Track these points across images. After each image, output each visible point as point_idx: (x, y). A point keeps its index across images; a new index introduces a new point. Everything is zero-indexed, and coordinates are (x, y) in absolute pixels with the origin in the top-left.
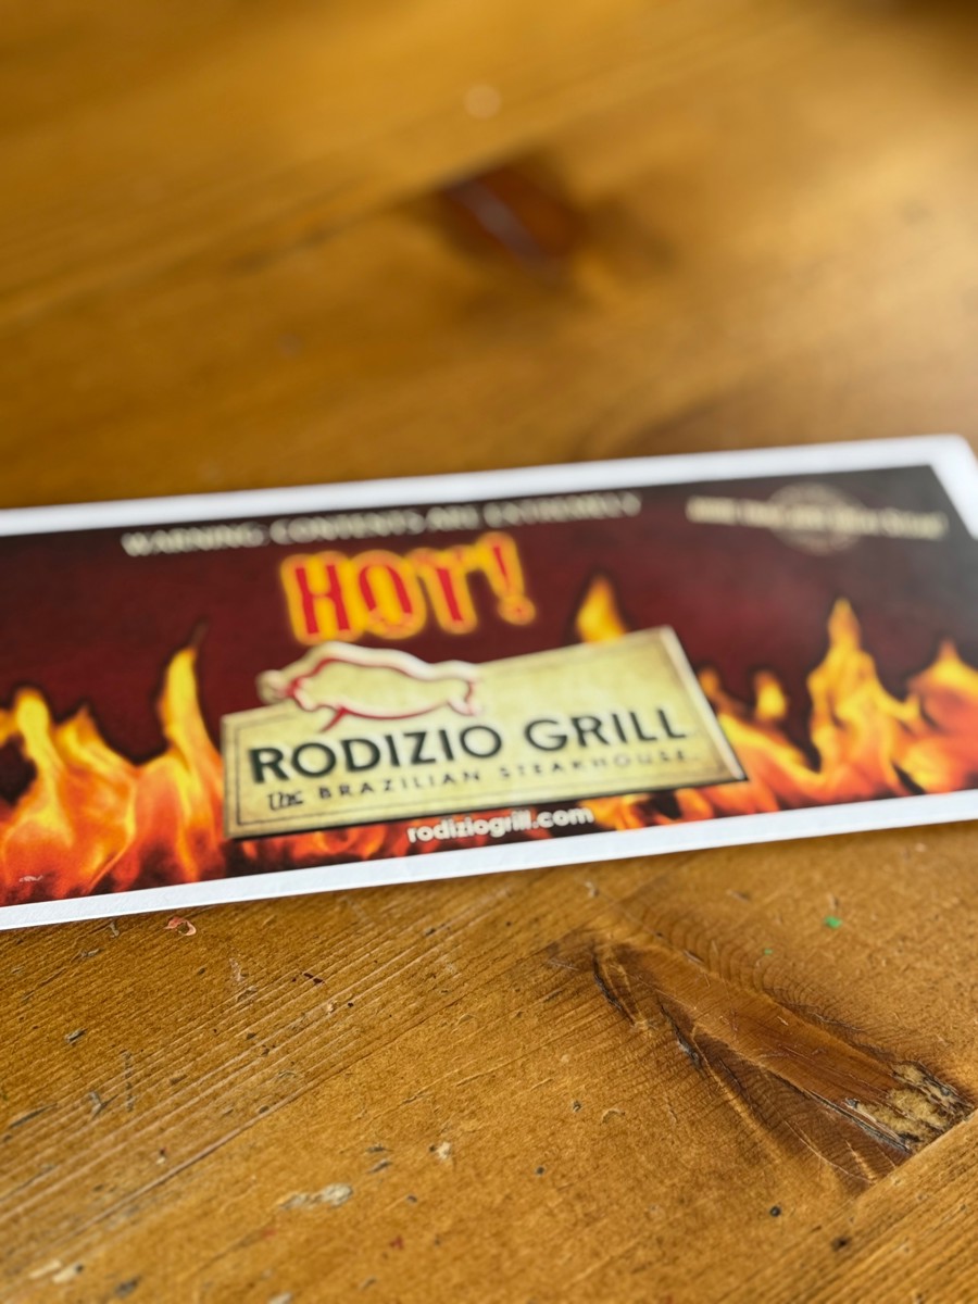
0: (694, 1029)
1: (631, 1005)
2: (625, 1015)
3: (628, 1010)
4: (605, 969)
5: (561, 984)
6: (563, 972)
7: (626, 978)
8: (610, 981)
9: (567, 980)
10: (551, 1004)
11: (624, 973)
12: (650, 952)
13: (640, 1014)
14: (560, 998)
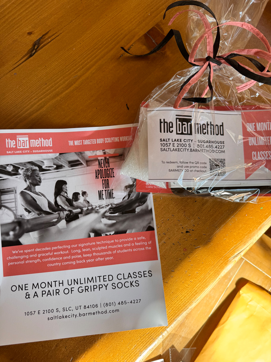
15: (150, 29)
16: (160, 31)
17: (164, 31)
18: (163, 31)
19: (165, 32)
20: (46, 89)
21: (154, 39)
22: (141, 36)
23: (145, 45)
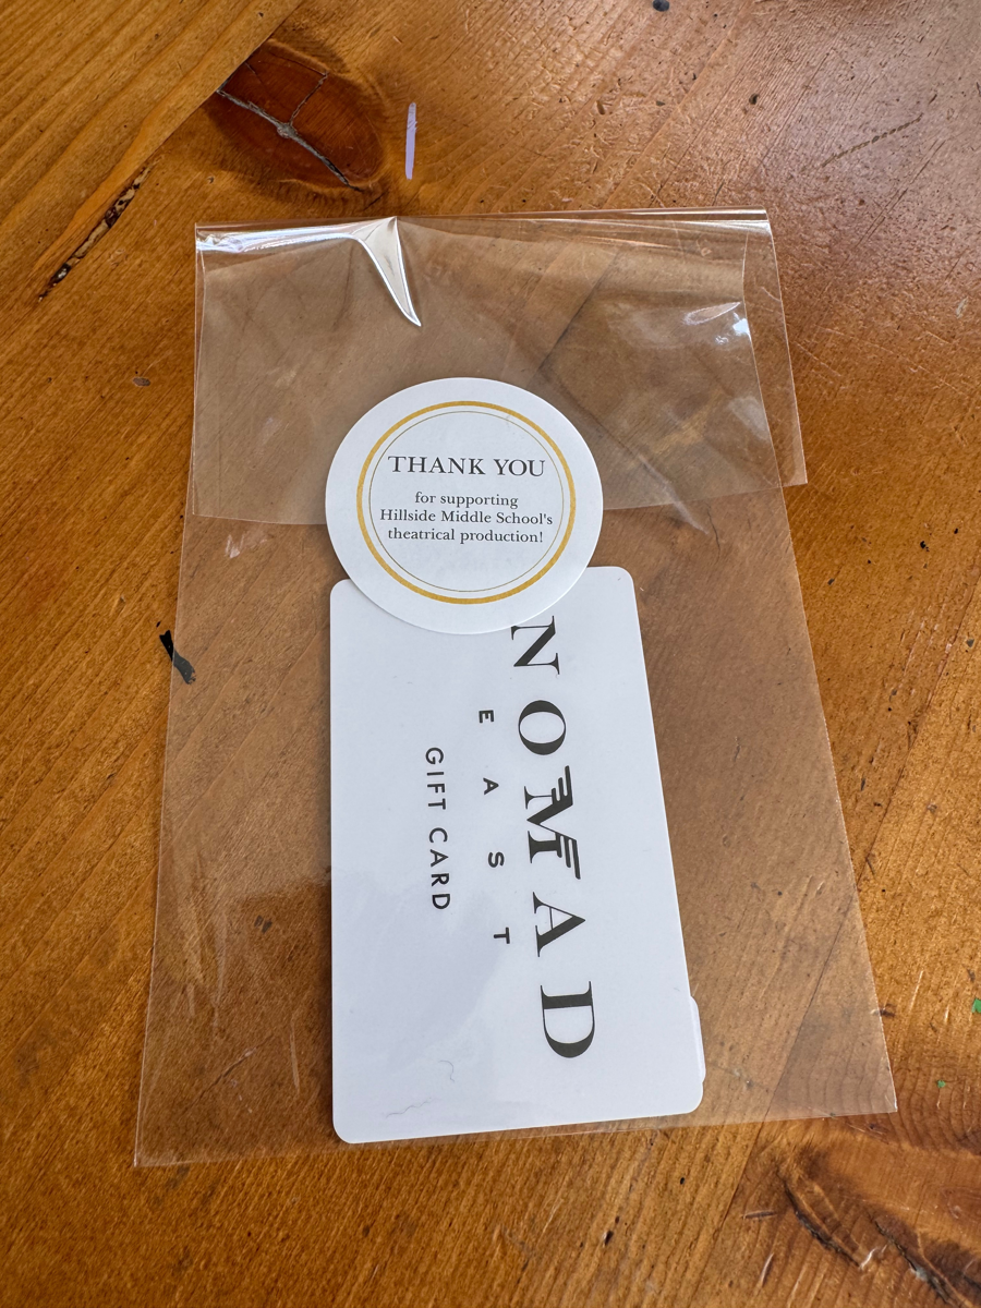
0: (919, 1240)
1: (846, 1238)
2: (847, 1258)
3: (847, 1250)
4: (801, 1197)
5: (769, 1247)
6: (764, 1226)
7: (827, 1200)
8: (814, 1215)
9: (772, 1237)
10: (771, 1284)
11: (822, 1194)
12: (833, 1144)
13: (860, 1248)
14: (776, 1270)
15: (237, 63)
16: (314, 60)
17: (340, 60)
18: (334, 59)
19: (346, 60)
21: (284, 120)
22: (183, 116)
23: (223, 165)
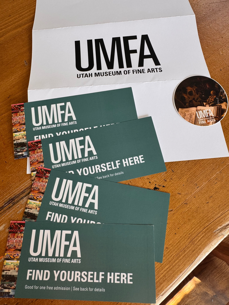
20: (9, 20)
